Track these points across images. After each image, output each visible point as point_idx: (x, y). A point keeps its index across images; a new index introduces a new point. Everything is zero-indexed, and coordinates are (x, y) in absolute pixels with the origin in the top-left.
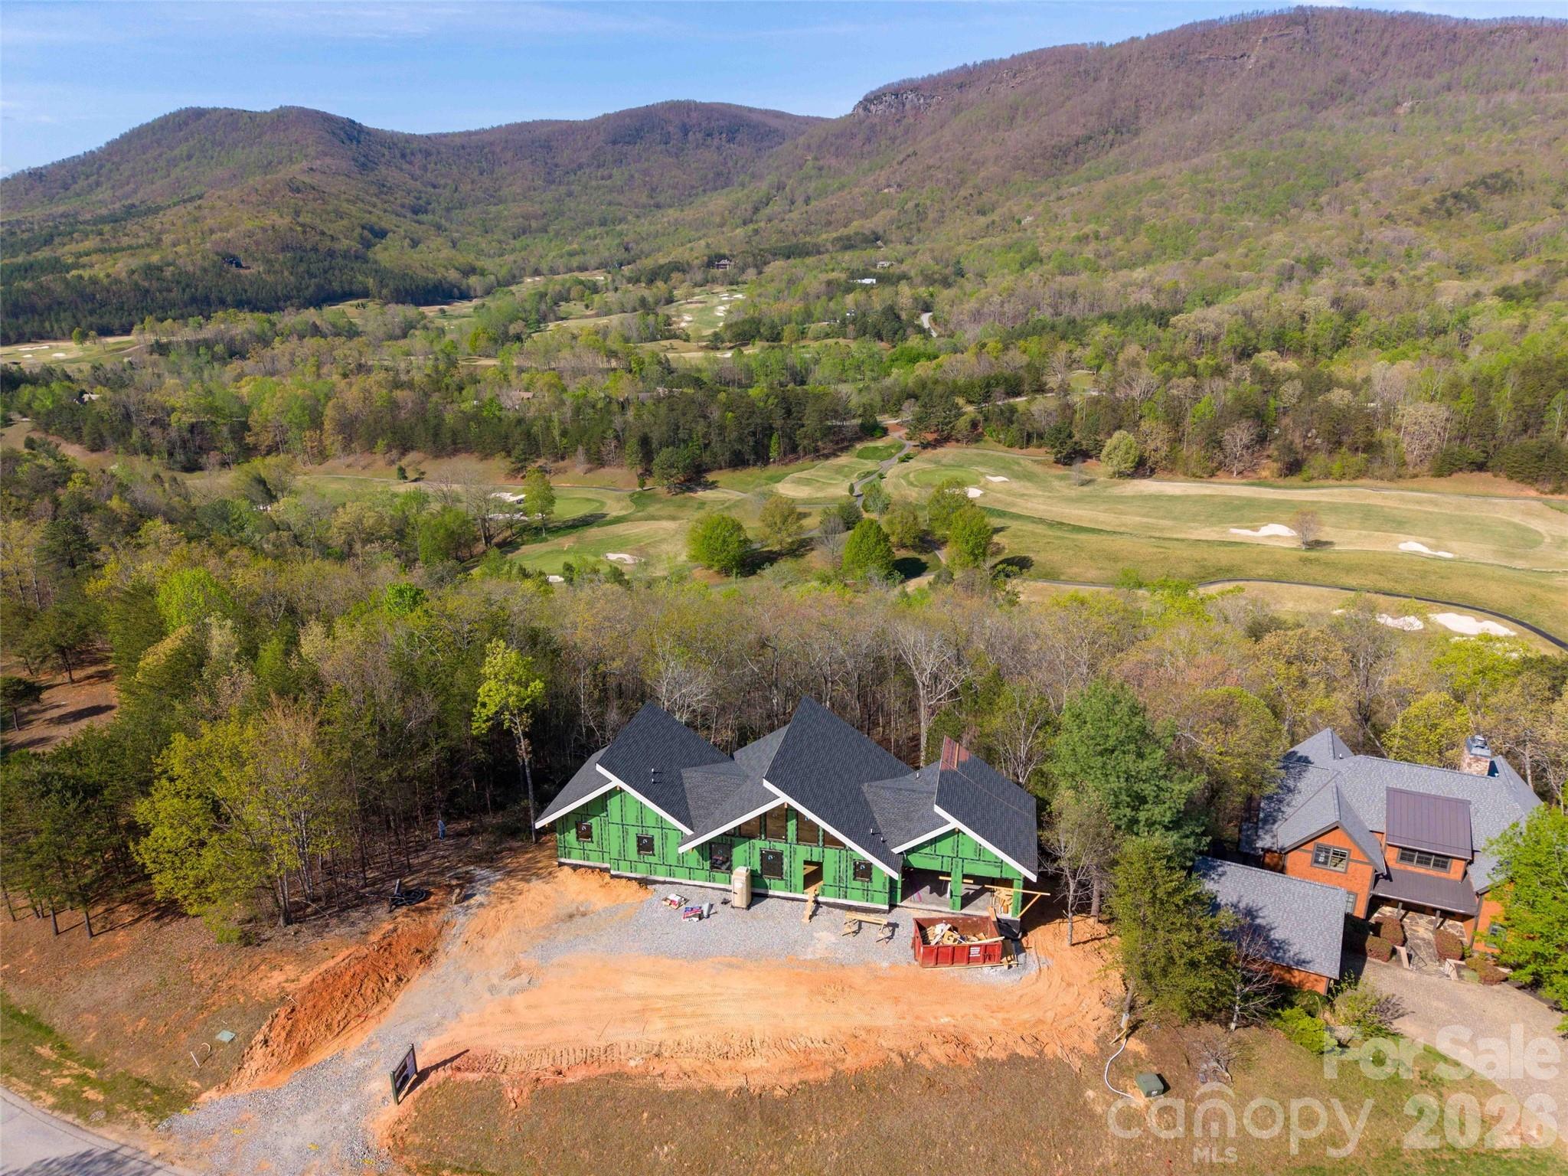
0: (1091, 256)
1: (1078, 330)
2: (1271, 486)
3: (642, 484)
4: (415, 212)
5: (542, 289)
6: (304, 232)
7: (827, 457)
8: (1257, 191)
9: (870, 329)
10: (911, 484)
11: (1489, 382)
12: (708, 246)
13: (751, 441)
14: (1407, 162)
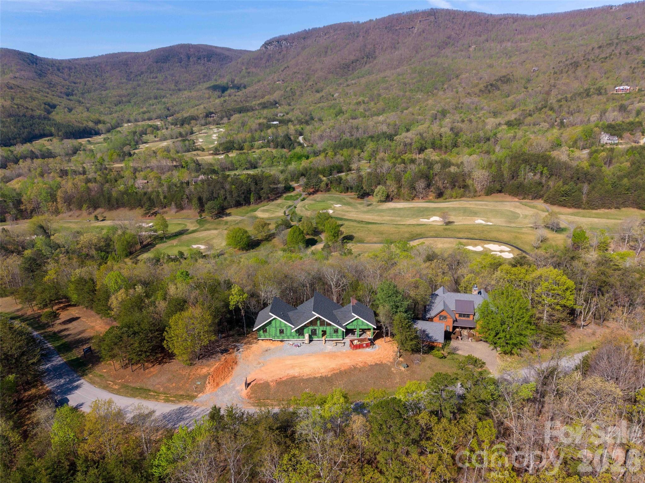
0: (362, 111)
1: (360, 143)
2: (433, 202)
3: (201, 216)
4: (68, 95)
5: (134, 130)
6: (18, 108)
7: (273, 200)
8: (421, 83)
9: (279, 144)
10: (307, 209)
11: (501, 162)
12: (205, 108)
13: (243, 196)
14: (474, 71)
